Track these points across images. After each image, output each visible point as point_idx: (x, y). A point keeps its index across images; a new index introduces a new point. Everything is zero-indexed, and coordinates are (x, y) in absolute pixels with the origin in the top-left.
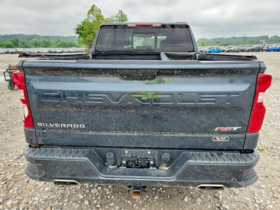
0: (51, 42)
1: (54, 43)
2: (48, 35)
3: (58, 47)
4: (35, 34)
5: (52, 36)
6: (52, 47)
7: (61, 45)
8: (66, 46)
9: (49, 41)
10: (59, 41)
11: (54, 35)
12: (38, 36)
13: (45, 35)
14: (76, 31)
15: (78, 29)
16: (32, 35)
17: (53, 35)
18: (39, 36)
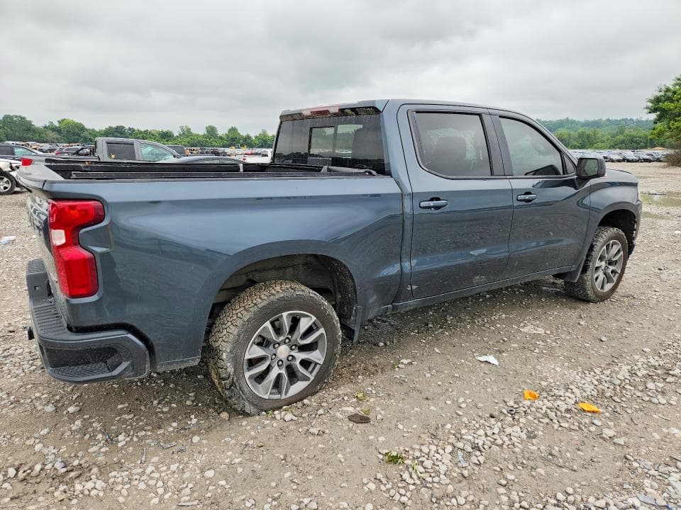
0: (599, 135)
1: (604, 139)
2: (597, 119)
3: (613, 147)
4: (567, 119)
5: (608, 120)
6: (596, 148)
7: (623, 142)
8: (635, 145)
9: (594, 133)
10: (621, 132)
11: (613, 118)
12: (573, 122)
13: (590, 120)
14: (650, 105)
15: (658, 100)
16: (561, 120)
17: (611, 119)
18: (575, 121)
